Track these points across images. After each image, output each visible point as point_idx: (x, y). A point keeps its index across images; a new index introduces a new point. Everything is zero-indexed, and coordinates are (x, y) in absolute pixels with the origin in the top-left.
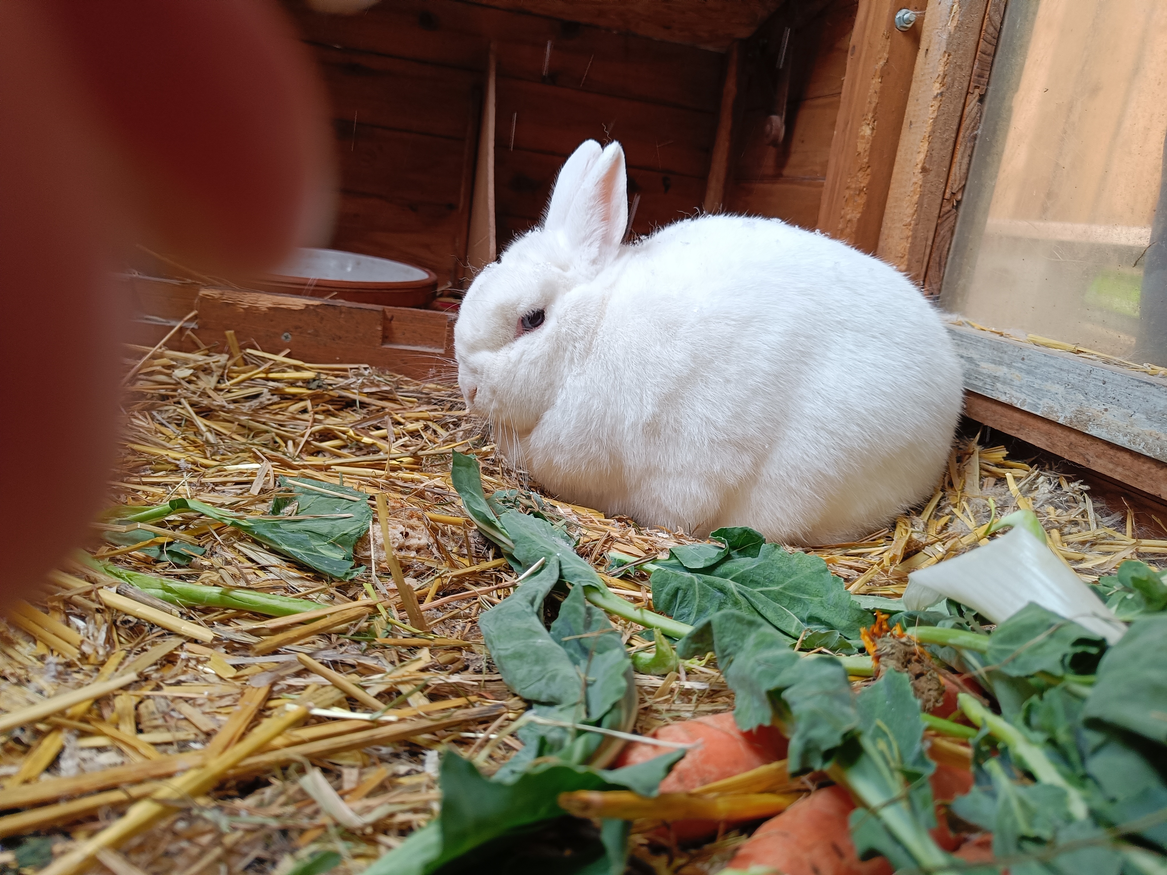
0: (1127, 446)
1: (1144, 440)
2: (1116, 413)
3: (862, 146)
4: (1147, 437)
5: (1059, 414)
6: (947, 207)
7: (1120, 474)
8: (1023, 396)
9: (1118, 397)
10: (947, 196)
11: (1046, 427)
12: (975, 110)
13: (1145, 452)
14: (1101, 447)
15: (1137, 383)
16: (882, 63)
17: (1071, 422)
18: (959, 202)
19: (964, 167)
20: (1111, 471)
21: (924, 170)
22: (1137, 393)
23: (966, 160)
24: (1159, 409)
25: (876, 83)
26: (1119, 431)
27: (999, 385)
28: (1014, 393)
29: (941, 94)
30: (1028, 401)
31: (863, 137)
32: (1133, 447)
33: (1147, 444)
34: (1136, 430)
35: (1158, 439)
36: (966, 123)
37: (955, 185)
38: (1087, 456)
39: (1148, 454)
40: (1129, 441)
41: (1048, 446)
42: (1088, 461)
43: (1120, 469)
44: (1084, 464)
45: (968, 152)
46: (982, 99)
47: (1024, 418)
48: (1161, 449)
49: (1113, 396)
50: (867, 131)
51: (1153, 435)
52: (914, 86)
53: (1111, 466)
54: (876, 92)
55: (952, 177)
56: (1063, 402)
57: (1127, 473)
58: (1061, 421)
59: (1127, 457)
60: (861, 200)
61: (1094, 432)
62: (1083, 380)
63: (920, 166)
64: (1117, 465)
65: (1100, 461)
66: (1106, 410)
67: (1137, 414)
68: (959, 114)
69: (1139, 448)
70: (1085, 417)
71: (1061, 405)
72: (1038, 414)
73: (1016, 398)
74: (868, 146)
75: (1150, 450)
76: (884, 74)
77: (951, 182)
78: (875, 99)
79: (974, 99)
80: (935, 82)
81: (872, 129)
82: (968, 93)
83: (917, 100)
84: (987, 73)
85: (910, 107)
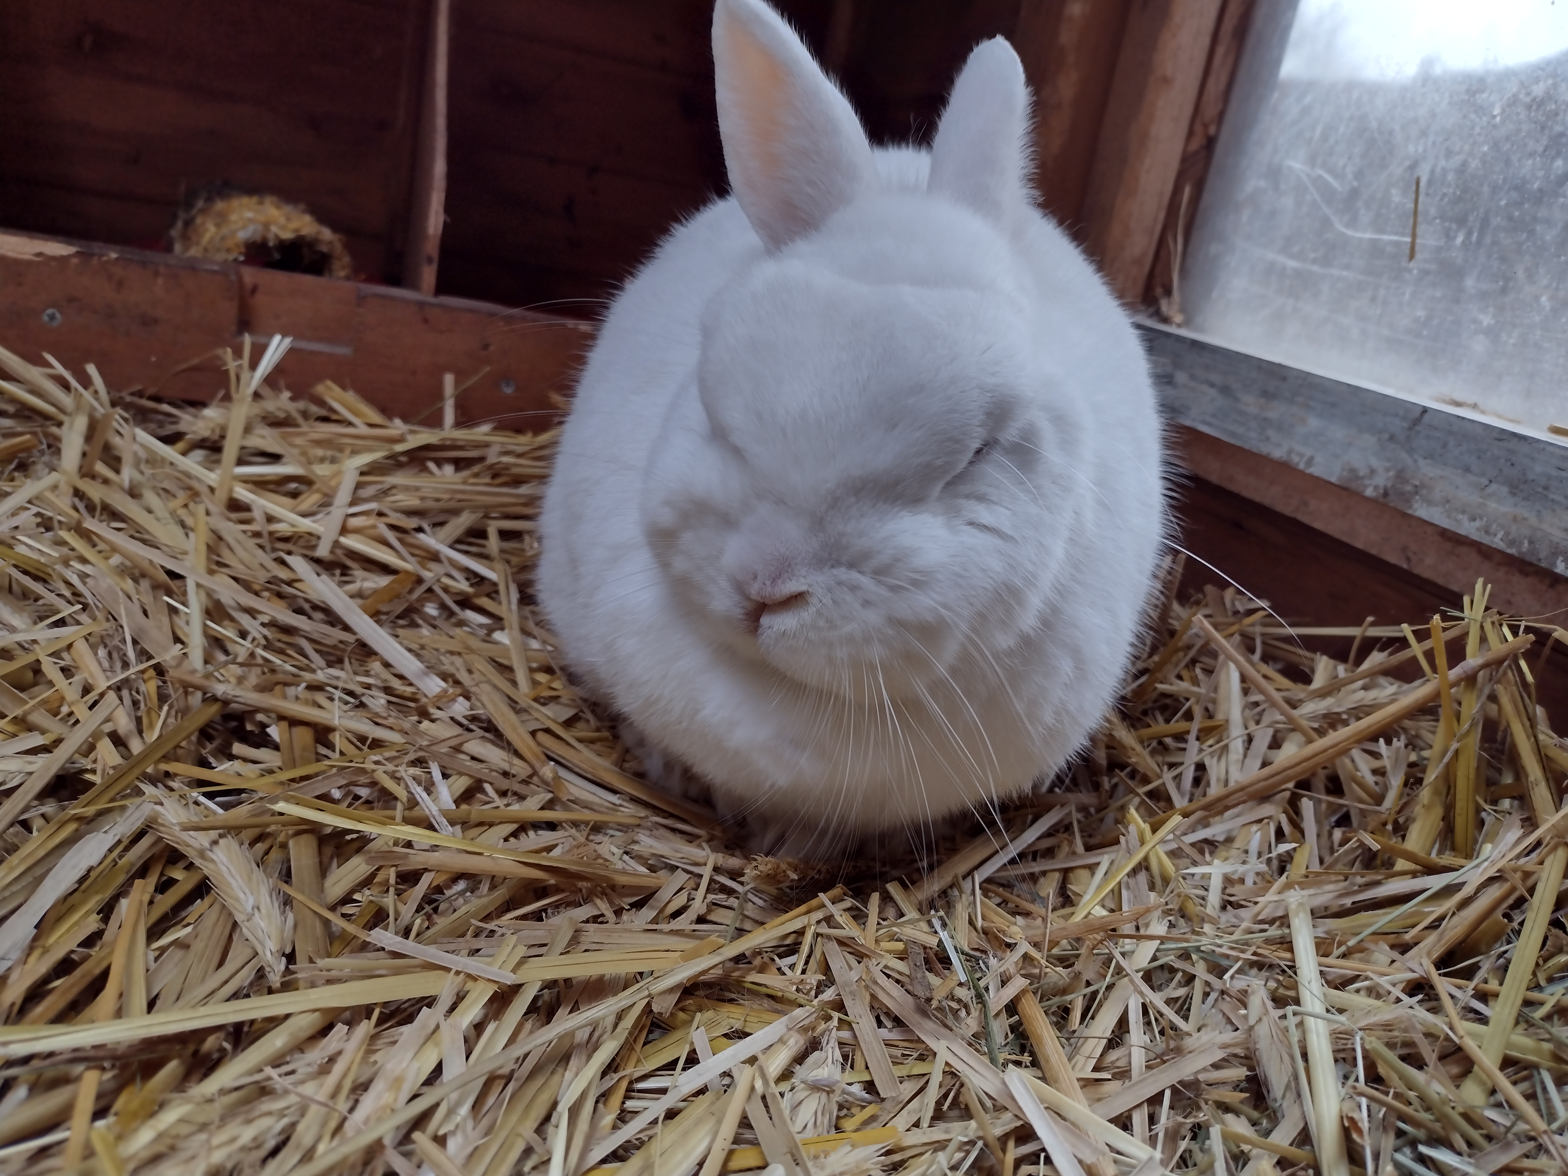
0: (1475, 536)
2: (1459, 481)
5: (1368, 481)
6: (1195, 148)
8: (1308, 452)
10: (1199, 128)
11: (1344, 502)
18: (1213, 139)
21: (1166, 81)
22: (1497, 451)
23: (1228, 70)
26: (1464, 512)
27: (1270, 432)
28: (1295, 446)
30: (1318, 458)
32: (1486, 540)
33: (1507, 534)
40: (1479, 529)
41: (1344, 533)
44: (1402, 563)
51: (1519, 519)
55: (1205, 98)
56: (1374, 462)
58: (1369, 492)
61: (1422, 512)
63: (1158, 73)
65: (1427, 560)
67: (1494, 486)
69: (1494, 540)
70: (1407, 488)
71: (1370, 467)
72: (1333, 480)
73: (1298, 453)
75: (1512, 544)
77: (1204, 105)
81: (1083, 6)
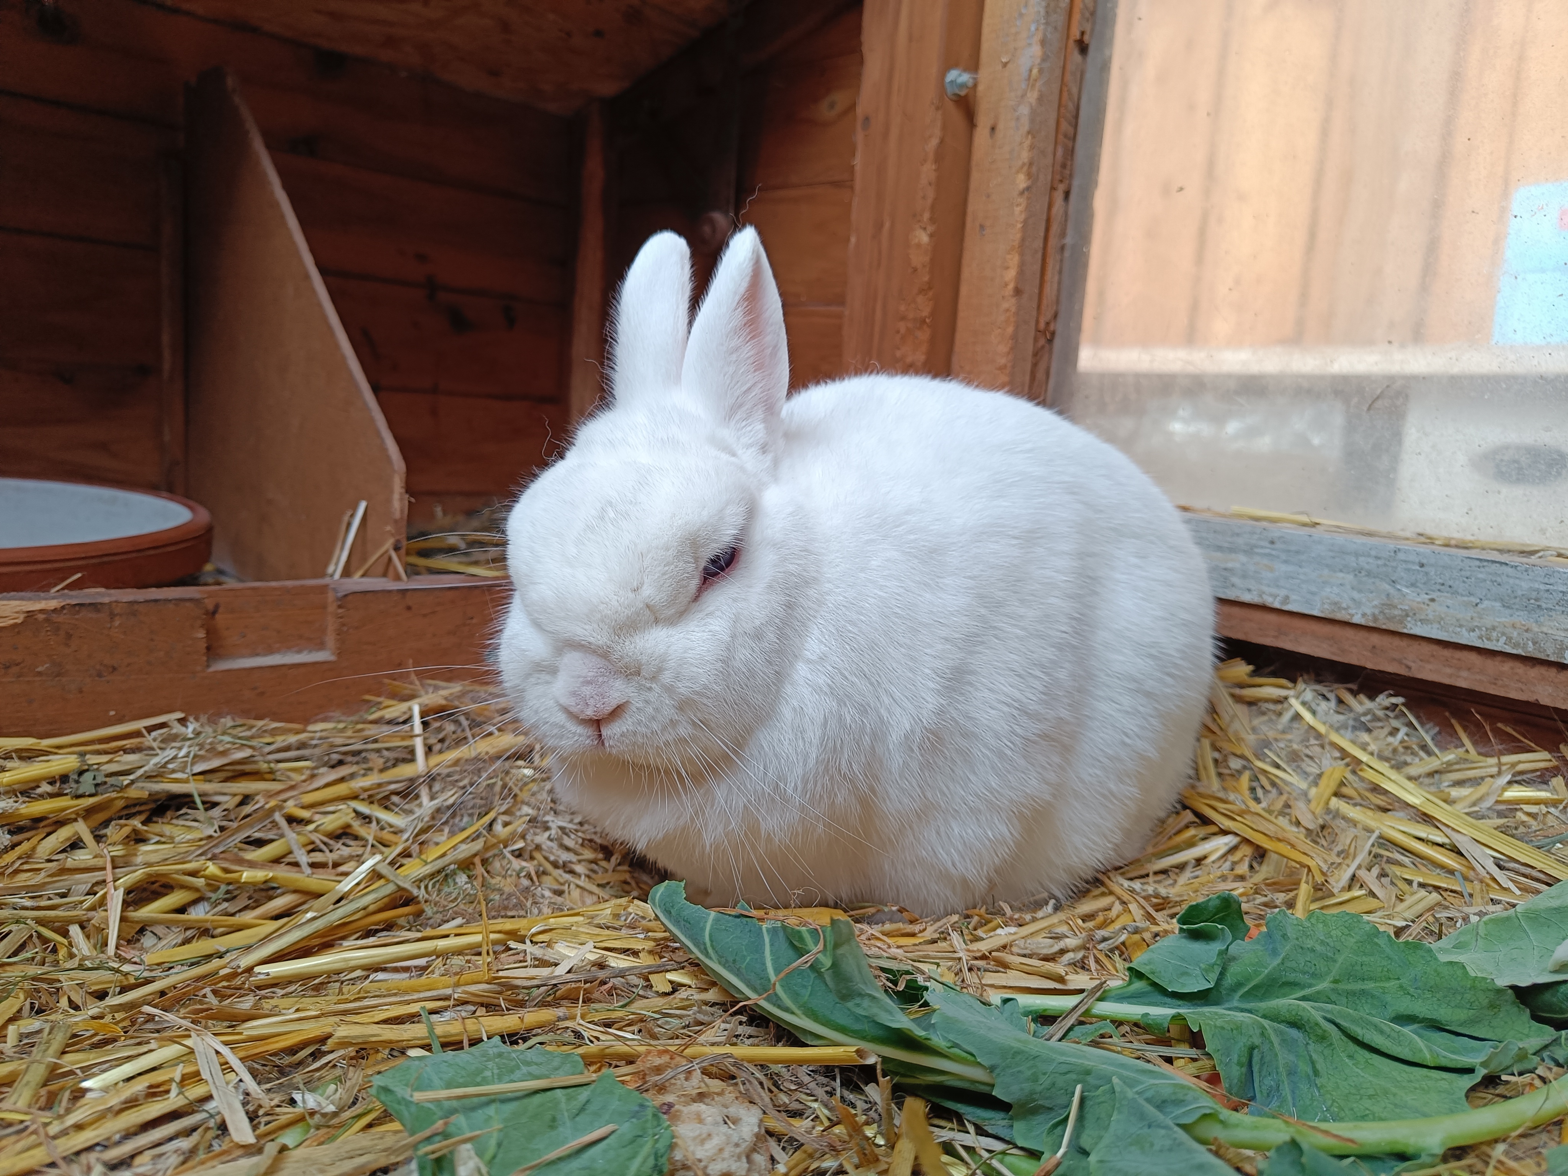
0: (1476, 643)
1: (1503, 634)
2: (1449, 602)
3: (919, 259)
4: (1509, 630)
5: (1353, 612)
6: (1042, 342)
7: (1465, 679)
8: (1281, 593)
9: (1451, 583)
11: (1327, 629)
12: (1061, 211)
13: (1508, 649)
14: (1427, 648)
15: (1478, 563)
16: (934, 142)
17: (1375, 619)
19: (1055, 286)
20: (1451, 676)
21: (1016, 292)
22: (1480, 576)
23: (1056, 278)
24: (1520, 593)
25: (928, 171)
26: (1461, 626)
27: (1237, 581)
28: (1265, 589)
29: (1028, 189)
30: (1293, 597)
31: (919, 245)
32: (1487, 645)
33: (1510, 639)
34: (1489, 621)
35: (1527, 631)
36: (1055, 228)
37: (1048, 313)
38: (1405, 661)
39: (1514, 652)
40: (1480, 637)
41: (1333, 653)
42: (1409, 668)
43: (1464, 674)
44: (1403, 671)
45: (1058, 267)
46: (1066, 196)
47: (1285, 620)
48: (1534, 643)
49: (1441, 581)
50: (923, 238)
51: (1518, 625)
52: (975, 176)
53: (1448, 671)
54: (930, 184)
55: (1045, 303)
56: (1356, 595)
57: (1478, 677)
58: (1357, 619)
59: (1473, 657)
60: (924, 335)
61: (1418, 630)
62: (1385, 565)
63: (1011, 286)
64: (1459, 669)
65: (1429, 666)
66: (1433, 600)
67: (1486, 603)
68: (1044, 217)
69: (1499, 645)
70: (1396, 612)
71: (1353, 600)
73: (1271, 595)
74: (927, 259)
75: (1516, 645)
76: (939, 157)
77: (1043, 307)
78: (931, 194)
79: (1059, 196)
80: (1018, 172)
81: (931, 236)
82: (1053, 189)
83: (988, 196)
84: (1069, 163)
85: (975, 205)
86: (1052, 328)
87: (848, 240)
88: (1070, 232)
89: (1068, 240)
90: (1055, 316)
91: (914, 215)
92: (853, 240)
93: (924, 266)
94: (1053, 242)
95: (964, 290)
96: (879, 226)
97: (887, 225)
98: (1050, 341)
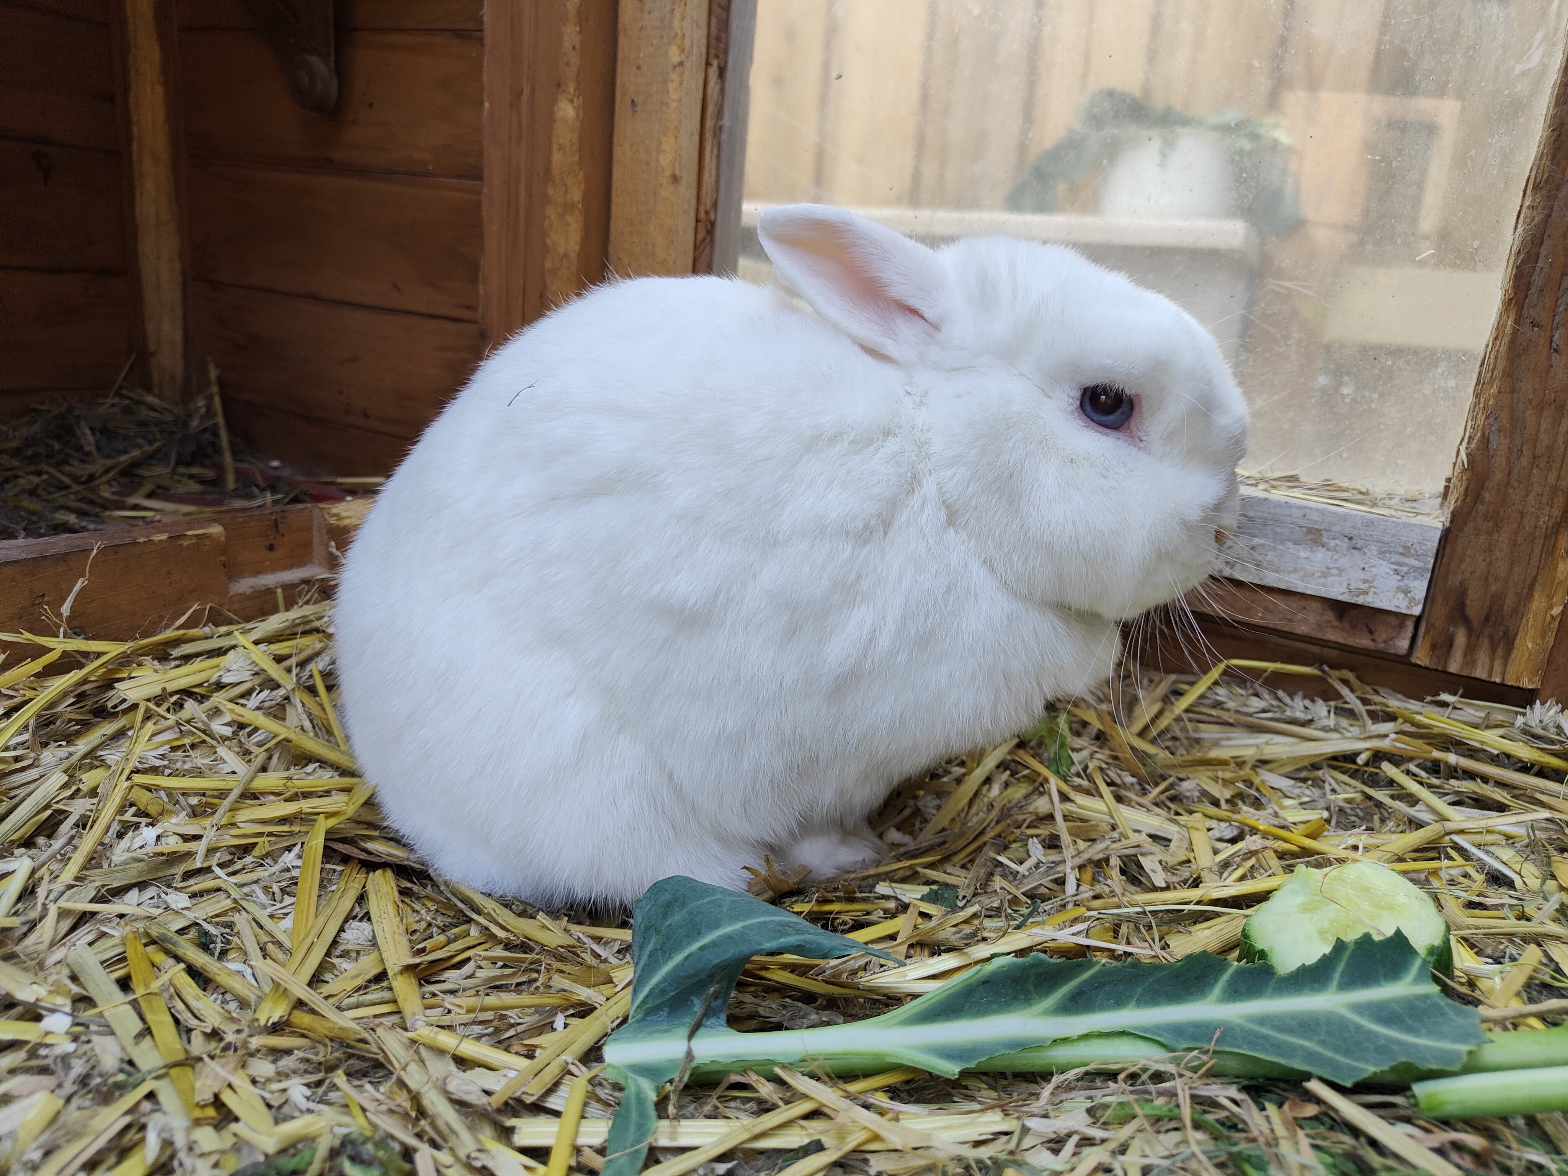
3: (566, 135)
6: (702, 234)
10: (702, 215)
12: (717, 89)
18: (713, 224)
19: (714, 172)
21: (675, 179)
23: (715, 164)
25: (571, 35)
29: (681, 64)
31: (565, 120)
36: (711, 108)
37: (707, 202)
45: (716, 153)
46: (722, 72)
50: (570, 112)
52: (622, 42)
54: (574, 48)
55: (704, 190)
60: (577, 222)
63: (668, 173)
68: (700, 95)
74: (575, 137)
76: (582, 19)
77: (703, 196)
78: (575, 60)
79: (713, 72)
80: (670, 43)
81: (576, 109)
82: (708, 64)
83: (639, 68)
84: (723, 36)
85: (625, 77)
86: (712, 217)
87: (481, 103)
88: (727, 111)
89: (726, 122)
90: (715, 204)
91: (559, 85)
92: (487, 105)
93: (572, 144)
94: (709, 123)
95: (617, 173)
96: (517, 94)
97: (526, 92)
98: (711, 232)
